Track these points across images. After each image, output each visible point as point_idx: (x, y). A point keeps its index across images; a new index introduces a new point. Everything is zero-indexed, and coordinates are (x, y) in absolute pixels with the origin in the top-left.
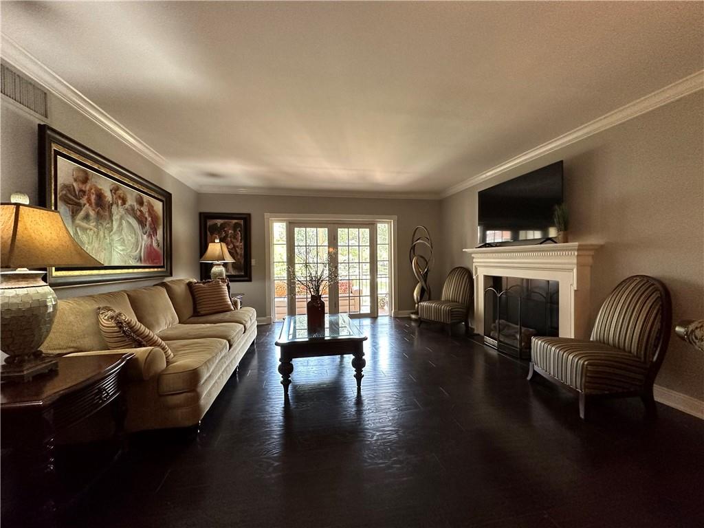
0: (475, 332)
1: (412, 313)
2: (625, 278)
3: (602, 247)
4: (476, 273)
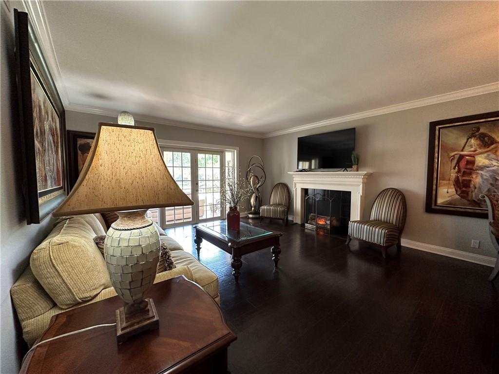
0: (294, 222)
1: (250, 214)
2: (384, 189)
3: (372, 174)
4: (295, 186)
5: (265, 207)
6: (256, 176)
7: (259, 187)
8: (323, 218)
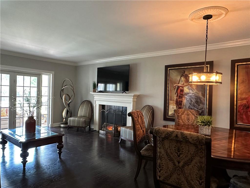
0: (94, 129)
1: (62, 124)
3: (139, 95)
4: (95, 103)
5: (72, 119)
6: (68, 95)
7: (70, 103)
8: (111, 126)
